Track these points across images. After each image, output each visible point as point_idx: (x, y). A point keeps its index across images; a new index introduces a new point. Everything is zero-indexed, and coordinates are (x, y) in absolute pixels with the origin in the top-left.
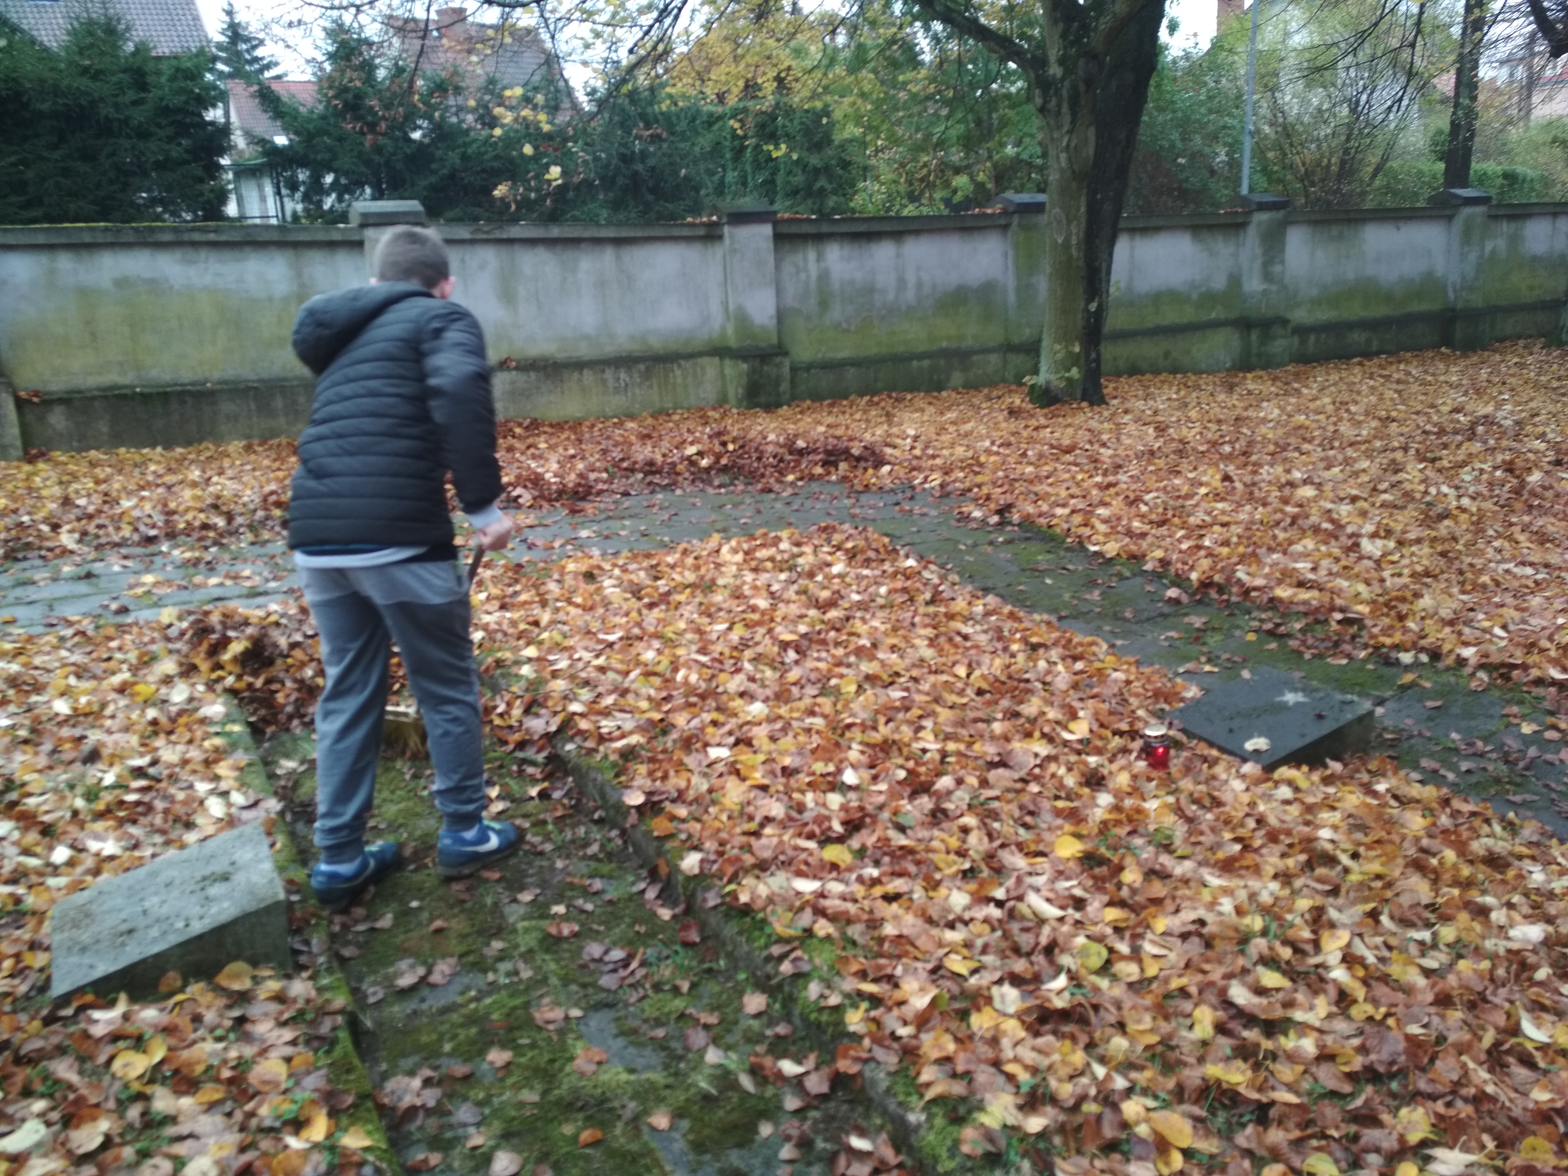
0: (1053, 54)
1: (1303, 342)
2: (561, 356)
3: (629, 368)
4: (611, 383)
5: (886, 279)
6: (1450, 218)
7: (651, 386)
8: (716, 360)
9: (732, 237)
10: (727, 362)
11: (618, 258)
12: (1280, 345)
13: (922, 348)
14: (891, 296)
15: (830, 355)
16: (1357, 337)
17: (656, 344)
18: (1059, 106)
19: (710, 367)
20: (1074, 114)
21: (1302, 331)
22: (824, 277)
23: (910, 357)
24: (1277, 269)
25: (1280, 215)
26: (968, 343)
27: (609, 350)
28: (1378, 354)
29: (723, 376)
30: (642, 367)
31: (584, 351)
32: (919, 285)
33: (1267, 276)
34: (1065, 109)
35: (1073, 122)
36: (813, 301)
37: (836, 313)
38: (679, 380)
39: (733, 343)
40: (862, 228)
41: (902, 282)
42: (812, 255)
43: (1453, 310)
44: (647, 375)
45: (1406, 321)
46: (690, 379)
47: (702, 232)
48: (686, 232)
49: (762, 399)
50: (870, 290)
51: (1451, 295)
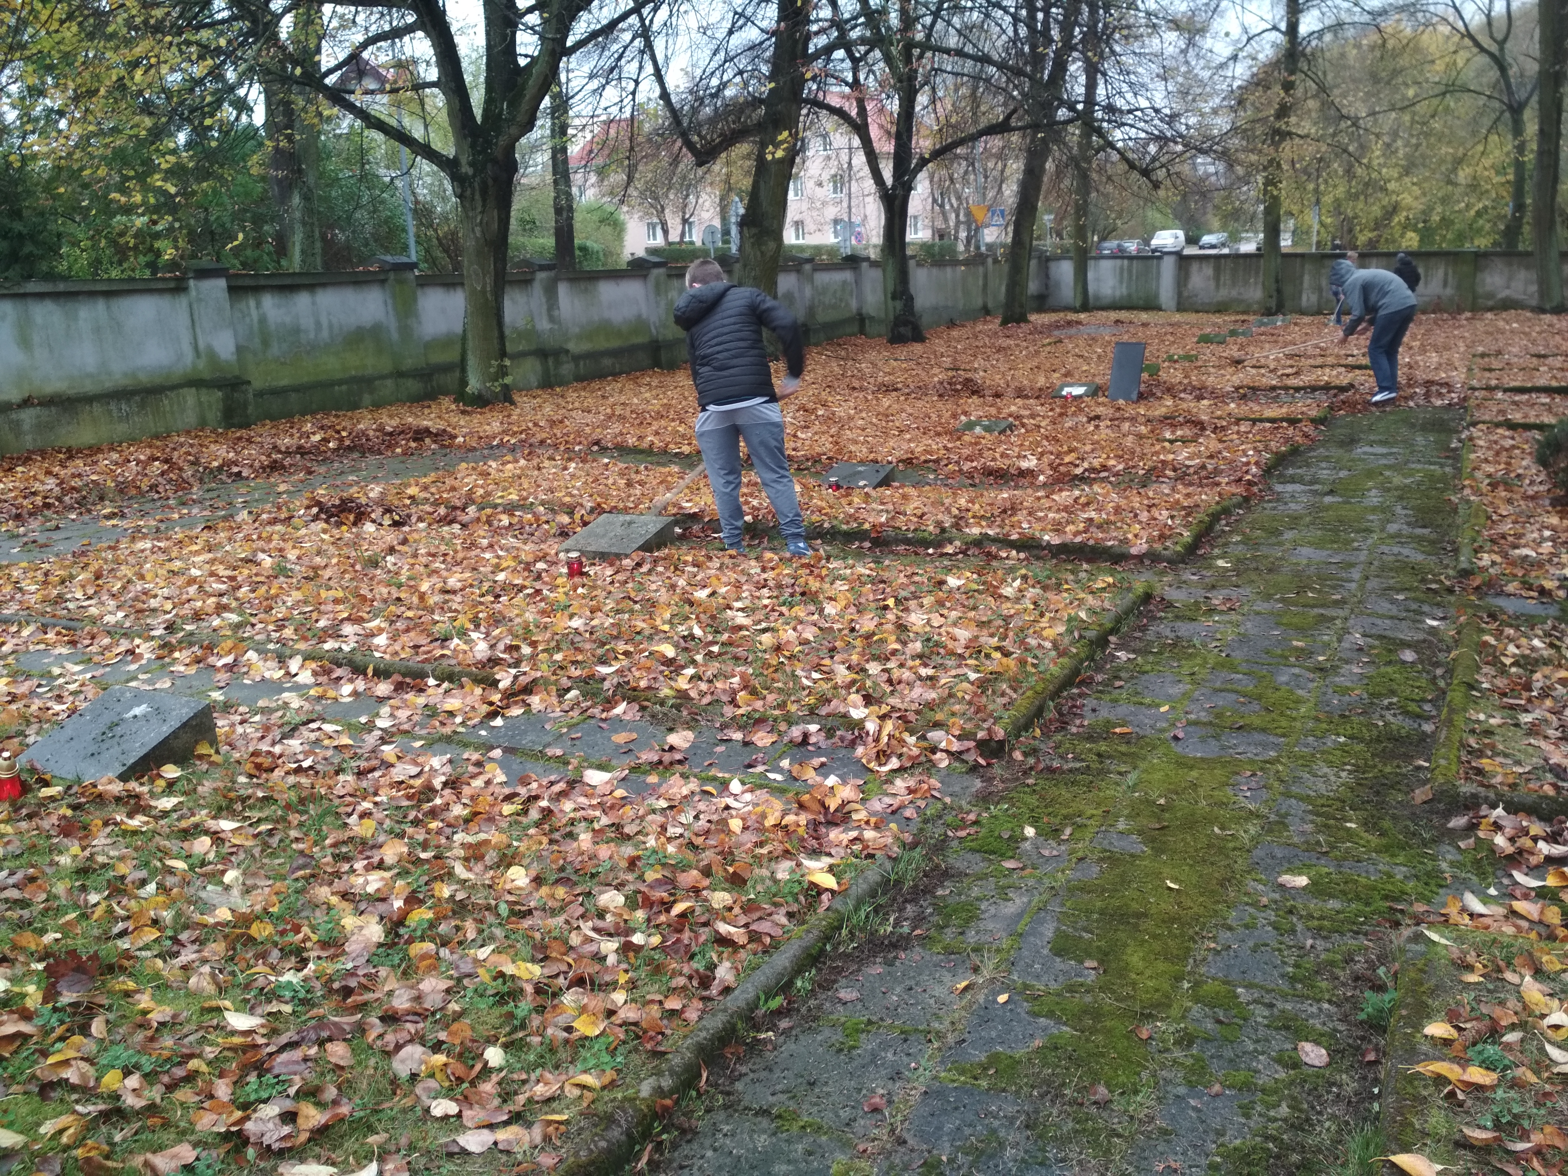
0: (464, 160)
1: (577, 366)
2: (71, 392)
3: (128, 400)
4: (115, 414)
5: (307, 322)
6: (645, 277)
7: (146, 414)
8: (193, 390)
9: (197, 289)
10: (204, 391)
11: (108, 308)
12: (567, 369)
13: (338, 376)
14: (312, 336)
15: (274, 383)
16: (607, 362)
17: (144, 378)
18: (473, 194)
19: (190, 396)
20: (484, 201)
21: (576, 358)
22: (263, 320)
23: (332, 384)
24: (556, 313)
25: (552, 274)
26: (369, 371)
27: (109, 385)
28: (620, 373)
29: (200, 403)
30: (137, 398)
31: (89, 387)
32: (331, 326)
33: (552, 319)
34: (477, 196)
35: (484, 206)
36: (257, 340)
37: (275, 350)
38: (168, 408)
39: (207, 376)
40: (288, 281)
41: (318, 324)
42: (252, 303)
43: (657, 341)
44: (142, 406)
45: (632, 350)
46: (175, 407)
47: (172, 285)
48: (160, 285)
49: (236, 421)
50: (296, 330)
51: (654, 331)
